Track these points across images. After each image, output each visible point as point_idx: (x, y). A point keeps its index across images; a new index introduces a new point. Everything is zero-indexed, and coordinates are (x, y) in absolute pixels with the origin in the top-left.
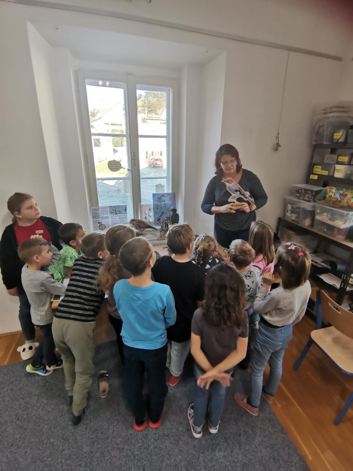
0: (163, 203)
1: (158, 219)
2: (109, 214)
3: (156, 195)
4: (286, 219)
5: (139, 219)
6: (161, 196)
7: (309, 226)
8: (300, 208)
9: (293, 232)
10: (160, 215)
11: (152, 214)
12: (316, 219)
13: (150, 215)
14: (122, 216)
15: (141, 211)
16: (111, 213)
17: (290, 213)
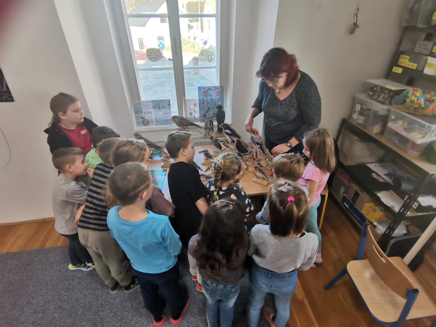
0: (209, 98)
1: (204, 115)
2: (152, 109)
3: (202, 89)
4: (352, 121)
6: (208, 90)
7: (378, 134)
8: (370, 110)
9: (356, 138)
10: (206, 111)
11: (197, 109)
12: (388, 127)
14: (166, 111)
15: (185, 106)
16: (154, 107)
17: (357, 115)
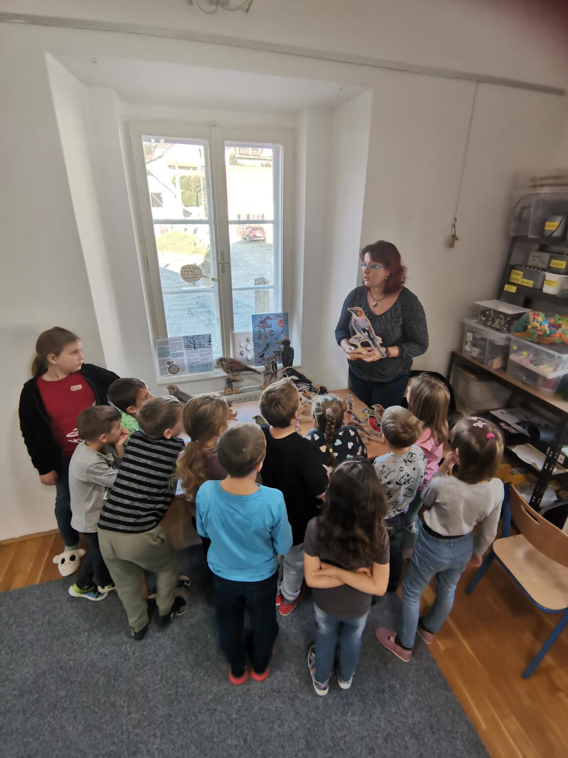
0: (268, 329)
1: (261, 354)
2: (184, 349)
3: (258, 317)
4: (464, 355)
5: (232, 357)
6: (266, 318)
7: (499, 370)
8: (485, 340)
9: (473, 376)
10: (263, 349)
11: (251, 346)
12: (510, 360)
13: (248, 349)
14: (205, 351)
15: (234, 343)
16: (187, 346)
17: (470, 346)
